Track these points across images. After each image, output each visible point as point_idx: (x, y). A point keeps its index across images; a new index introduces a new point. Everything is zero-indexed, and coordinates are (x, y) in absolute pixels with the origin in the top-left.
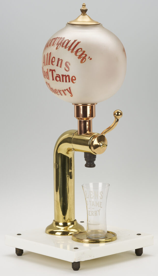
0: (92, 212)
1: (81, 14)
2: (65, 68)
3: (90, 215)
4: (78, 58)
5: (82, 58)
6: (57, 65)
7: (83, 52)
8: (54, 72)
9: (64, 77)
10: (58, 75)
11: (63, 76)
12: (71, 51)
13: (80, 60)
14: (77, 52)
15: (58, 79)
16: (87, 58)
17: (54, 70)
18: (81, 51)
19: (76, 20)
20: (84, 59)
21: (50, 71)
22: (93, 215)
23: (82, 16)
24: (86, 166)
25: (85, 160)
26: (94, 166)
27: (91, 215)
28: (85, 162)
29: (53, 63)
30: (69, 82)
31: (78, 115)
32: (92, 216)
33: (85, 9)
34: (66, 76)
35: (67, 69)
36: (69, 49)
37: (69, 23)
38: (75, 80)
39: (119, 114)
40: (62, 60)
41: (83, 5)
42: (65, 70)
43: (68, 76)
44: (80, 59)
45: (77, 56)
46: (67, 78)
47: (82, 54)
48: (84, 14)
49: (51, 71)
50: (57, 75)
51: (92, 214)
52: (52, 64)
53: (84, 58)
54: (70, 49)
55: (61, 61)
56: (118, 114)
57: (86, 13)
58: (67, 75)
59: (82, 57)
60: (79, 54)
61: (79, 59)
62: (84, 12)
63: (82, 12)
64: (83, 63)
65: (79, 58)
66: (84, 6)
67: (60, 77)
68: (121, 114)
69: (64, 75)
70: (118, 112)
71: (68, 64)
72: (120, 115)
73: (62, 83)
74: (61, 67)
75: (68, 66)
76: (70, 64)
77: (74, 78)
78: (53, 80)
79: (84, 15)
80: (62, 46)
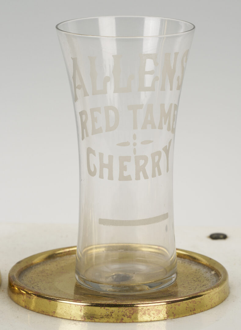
0: (142, 162)
3: (128, 178)
22: (141, 174)
27: (133, 176)
32: (138, 178)
51: (140, 170)
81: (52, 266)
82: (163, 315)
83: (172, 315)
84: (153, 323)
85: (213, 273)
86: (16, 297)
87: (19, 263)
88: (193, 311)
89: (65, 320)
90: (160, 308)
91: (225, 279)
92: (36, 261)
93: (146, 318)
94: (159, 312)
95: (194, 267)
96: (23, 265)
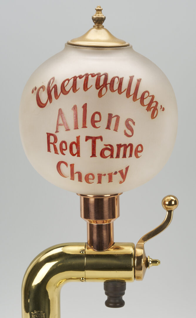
1: (94, 27)
2: (125, 131)
4: (146, 109)
5: (153, 109)
6: (108, 127)
7: (151, 97)
8: (98, 141)
9: (122, 149)
10: (109, 147)
11: (119, 146)
12: (132, 97)
13: (150, 113)
14: (144, 99)
15: (107, 153)
16: (159, 107)
17: (101, 138)
18: (148, 96)
19: (83, 38)
20: (155, 111)
21: (86, 140)
23: (94, 30)
24: (108, 304)
25: (107, 294)
26: (121, 304)
28: (106, 298)
29: (96, 124)
30: (131, 156)
33: (100, 16)
34: (126, 147)
35: (129, 133)
36: (128, 95)
37: (70, 42)
38: (142, 151)
39: (173, 203)
40: (118, 117)
41: (97, 8)
42: (126, 134)
43: (131, 145)
44: (150, 111)
45: (144, 106)
46: (128, 149)
47: (152, 102)
48: (98, 26)
49: (90, 141)
50: (105, 147)
52: (94, 126)
53: (155, 108)
54: (131, 94)
55: (115, 118)
57: (102, 23)
58: (127, 145)
59: (151, 107)
60: (147, 101)
61: (148, 111)
62: (99, 22)
63: (95, 23)
64: (154, 118)
65: (148, 109)
66: (99, 11)
67: (112, 150)
68: (176, 203)
69: (122, 144)
70: (170, 201)
71: (130, 123)
72: (173, 205)
73: (114, 160)
74: (116, 130)
75: (131, 126)
76: (134, 123)
77: (140, 149)
78: (94, 155)
79: (98, 28)
80: (112, 90)
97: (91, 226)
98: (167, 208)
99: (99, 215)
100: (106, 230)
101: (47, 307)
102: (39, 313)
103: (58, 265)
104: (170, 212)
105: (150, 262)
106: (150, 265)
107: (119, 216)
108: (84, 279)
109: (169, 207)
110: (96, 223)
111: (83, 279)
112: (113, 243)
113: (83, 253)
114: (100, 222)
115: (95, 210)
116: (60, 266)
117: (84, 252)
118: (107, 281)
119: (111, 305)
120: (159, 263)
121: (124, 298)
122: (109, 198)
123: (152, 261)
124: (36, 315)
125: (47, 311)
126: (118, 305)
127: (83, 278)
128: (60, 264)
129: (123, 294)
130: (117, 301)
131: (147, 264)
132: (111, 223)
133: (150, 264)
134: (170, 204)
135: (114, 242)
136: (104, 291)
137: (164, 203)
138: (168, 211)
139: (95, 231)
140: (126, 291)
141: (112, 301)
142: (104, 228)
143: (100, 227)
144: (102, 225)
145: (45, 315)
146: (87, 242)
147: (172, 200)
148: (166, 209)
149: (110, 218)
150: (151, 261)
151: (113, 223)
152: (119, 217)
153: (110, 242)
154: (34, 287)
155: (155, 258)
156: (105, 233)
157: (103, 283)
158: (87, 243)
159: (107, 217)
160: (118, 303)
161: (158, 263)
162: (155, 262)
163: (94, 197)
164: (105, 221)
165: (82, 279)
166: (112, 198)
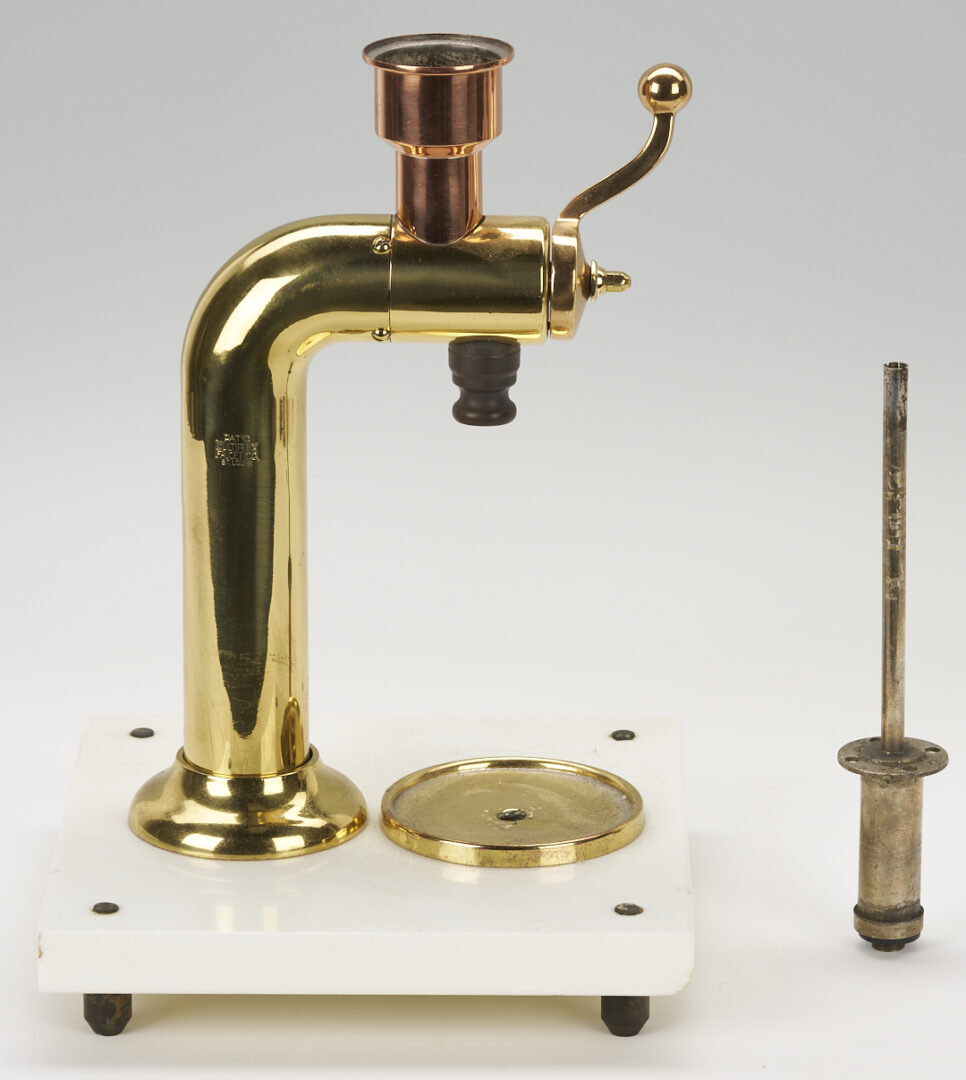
24: (462, 413)
25: (457, 381)
26: (503, 413)
28: (455, 393)
31: (394, 128)
39: (675, 89)
56: (665, 93)
68: (684, 90)
70: (665, 82)
72: (676, 97)
81: (426, 791)
82: (572, 857)
83: (582, 857)
84: (560, 867)
85: (624, 797)
86: (393, 833)
87: (388, 791)
88: (606, 852)
89: (455, 866)
90: (569, 849)
91: (640, 809)
92: (409, 783)
93: (553, 861)
94: (568, 853)
95: (601, 789)
96: (394, 792)
97: (408, 163)
98: (654, 107)
99: (437, 128)
100: (459, 177)
101: (264, 423)
102: (241, 441)
103: (303, 289)
104: (664, 120)
105: (600, 281)
106: (598, 290)
107: (499, 132)
108: (384, 332)
109: (659, 103)
110: (426, 154)
111: (381, 335)
112: (478, 219)
113: (382, 250)
114: (438, 152)
115: (422, 114)
116: (307, 290)
117: (386, 247)
118: (458, 339)
119: (470, 415)
120: (626, 283)
121: (514, 394)
122: (470, 76)
123: (603, 278)
124: (231, 447)
125: (264, 434)
126: (495, 416)
127: (381, 330)
128: (308, 286)
129: (512, 381)
130: (493, 404)
131: (589, 288)
132: (475, 152)
133: (600, 286)
134: (665, 94)
135: (484, 214)
136: (449, 373)
137: (645, 90)
138: (658, 115)
139: (421, 179)
140: (520, 373)
141: (473, 404)
142: (452, 169)
143: (437, 169)
144: (447, 160)
145: (259, 448)
146: (394, 213)
147: (673, 80)
148: (651, 109)
149: (470, 139)
150: (600, 276)
151: (480, 154)
152: (500, 137)
153: (469, 217)
154: (223, 359)
155: (613, 269)
156: (453, 187)
157: (447, 346)
158: (396, 216)
159: (463, 137)
160: (495, 412)
161: (624, 282)
162: (614, 280)
163: (418, 72)
164: (456, 150)
165: (378, 332)
166: (478, 74)
